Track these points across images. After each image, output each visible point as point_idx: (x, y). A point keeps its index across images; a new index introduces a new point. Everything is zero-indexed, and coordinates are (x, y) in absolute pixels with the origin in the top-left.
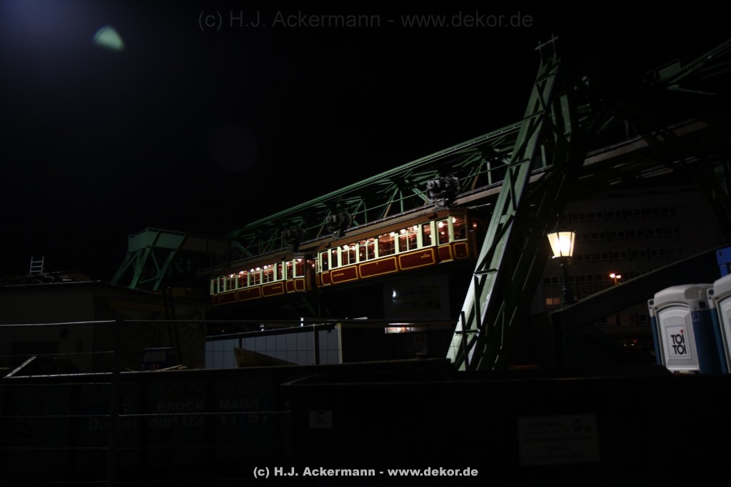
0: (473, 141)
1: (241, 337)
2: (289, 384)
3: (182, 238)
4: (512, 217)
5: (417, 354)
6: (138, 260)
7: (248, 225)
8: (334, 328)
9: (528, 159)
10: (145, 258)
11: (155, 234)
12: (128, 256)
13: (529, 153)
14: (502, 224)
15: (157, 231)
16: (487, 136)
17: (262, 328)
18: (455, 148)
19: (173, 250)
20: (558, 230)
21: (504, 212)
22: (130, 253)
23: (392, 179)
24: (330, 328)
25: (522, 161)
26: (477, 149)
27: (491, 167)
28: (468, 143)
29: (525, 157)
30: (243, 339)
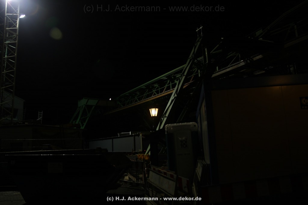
3: (97, 101)
4: (175, 97)
6: (81, 110)
7: (121, 95)
8: (140, 135)
10: (83, 109)
12: (78, 109)
14: (173, 99)
15: (87, 99)
22: (79, 107)
24: (138, 135)
25: (183, 76)
29: (185, 74)
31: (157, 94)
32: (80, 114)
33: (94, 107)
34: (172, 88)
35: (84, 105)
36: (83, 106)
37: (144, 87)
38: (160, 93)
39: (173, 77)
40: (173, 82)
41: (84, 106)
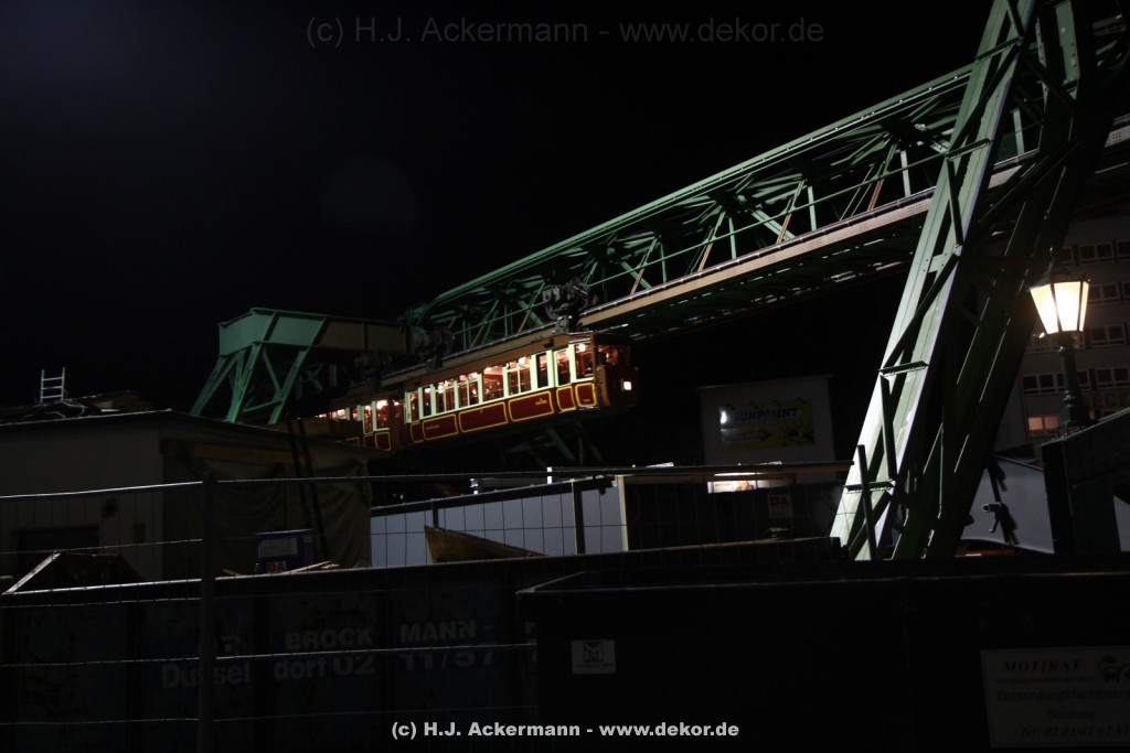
0: (872, 111)
1: (436, 507)
2: (532, 590)
3: (319, 325)
4: (954, 258)
5: (773, 530)
6: (239, 369)
7: (441, 296)
8: (611, 486)
9: (986, 141)
10: (251, 364)
11: (270, 319)
12: (220, 363)
13: (987, 129)
14: (935, 273)
15: (271, 314)
16: (900, 99)
17: (474, 489)
18: (836, 127)
19: (304, 348)
20: (1052, 281)
21: (938, 250)
22: (224, 357)
23: (712, 195)
24: (604, 486)
25: (973, 144)
26: (878, 127)
27: (909, 162)
28: (862, 116)
29: (981, 136)
30: (441, 511)
31: (653, 285)
32: (240, 387)
33: (302, 355)
34: (738, 255)
35: (257, 344)
36: (249, 350)
37: (576, 252)
38: (668, 280)
39: (741, 193)
40: (743, 218)
41: (256, 351)
